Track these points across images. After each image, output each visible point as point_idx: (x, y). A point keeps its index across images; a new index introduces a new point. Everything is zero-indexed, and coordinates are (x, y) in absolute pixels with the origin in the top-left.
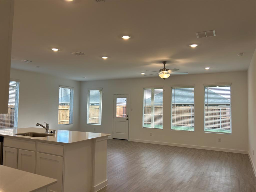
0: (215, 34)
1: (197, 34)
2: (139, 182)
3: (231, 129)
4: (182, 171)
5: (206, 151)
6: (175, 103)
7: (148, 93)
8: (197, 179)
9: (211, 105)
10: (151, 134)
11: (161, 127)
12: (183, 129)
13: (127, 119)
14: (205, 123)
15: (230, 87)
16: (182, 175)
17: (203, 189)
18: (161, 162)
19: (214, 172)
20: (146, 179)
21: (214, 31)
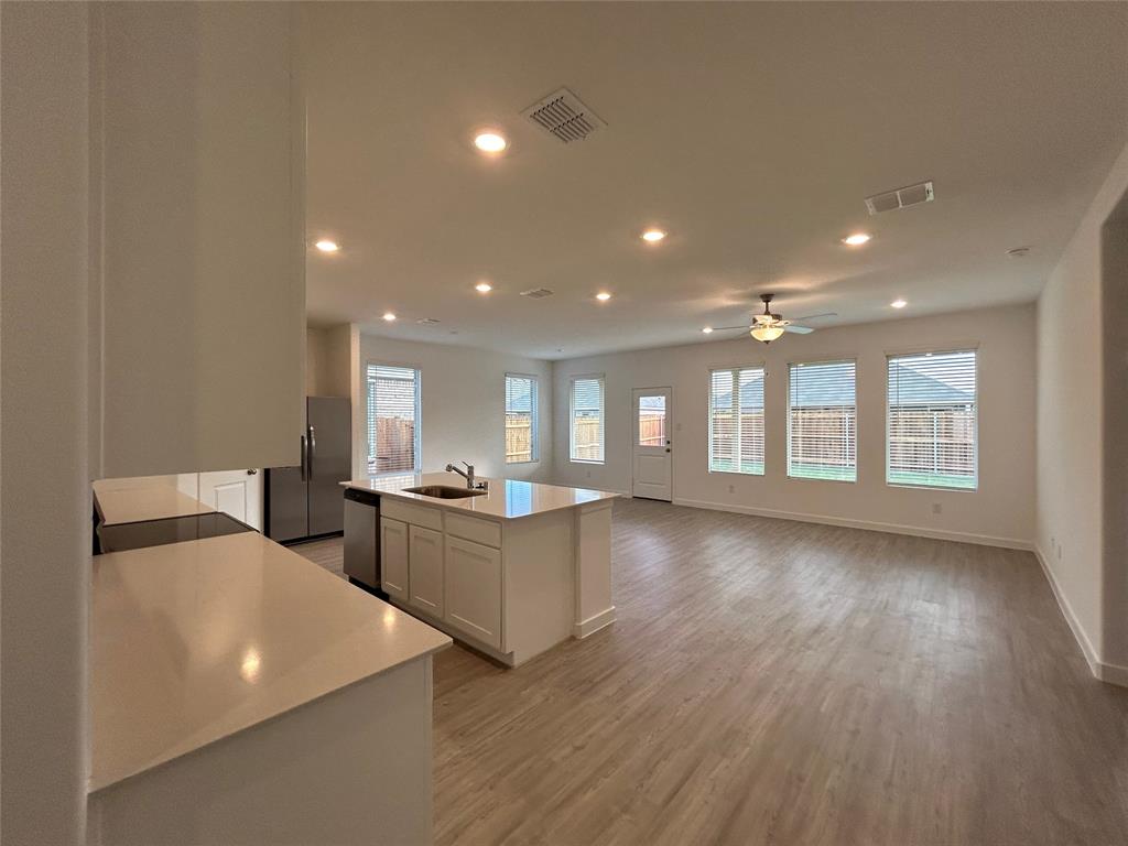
0: (931, 194)
1: (869, 203)
2: (698, 618)
3: (976, 473)
4: (821, 595)
5: (893, 538)
6: (800, 405)
7: (722, 382)
8: (867, 621)
9: (907, 408)
10: (732, 487)
11: (758, 469)
12: (822, 475)
13: (668, 451)
14: (888, 455)
15: (973, 355)
16: (821, 606)
17: (888, 654)
18: (759, 564)
19: (920, 601)
20: (716, 612)
21: (929, 186)
